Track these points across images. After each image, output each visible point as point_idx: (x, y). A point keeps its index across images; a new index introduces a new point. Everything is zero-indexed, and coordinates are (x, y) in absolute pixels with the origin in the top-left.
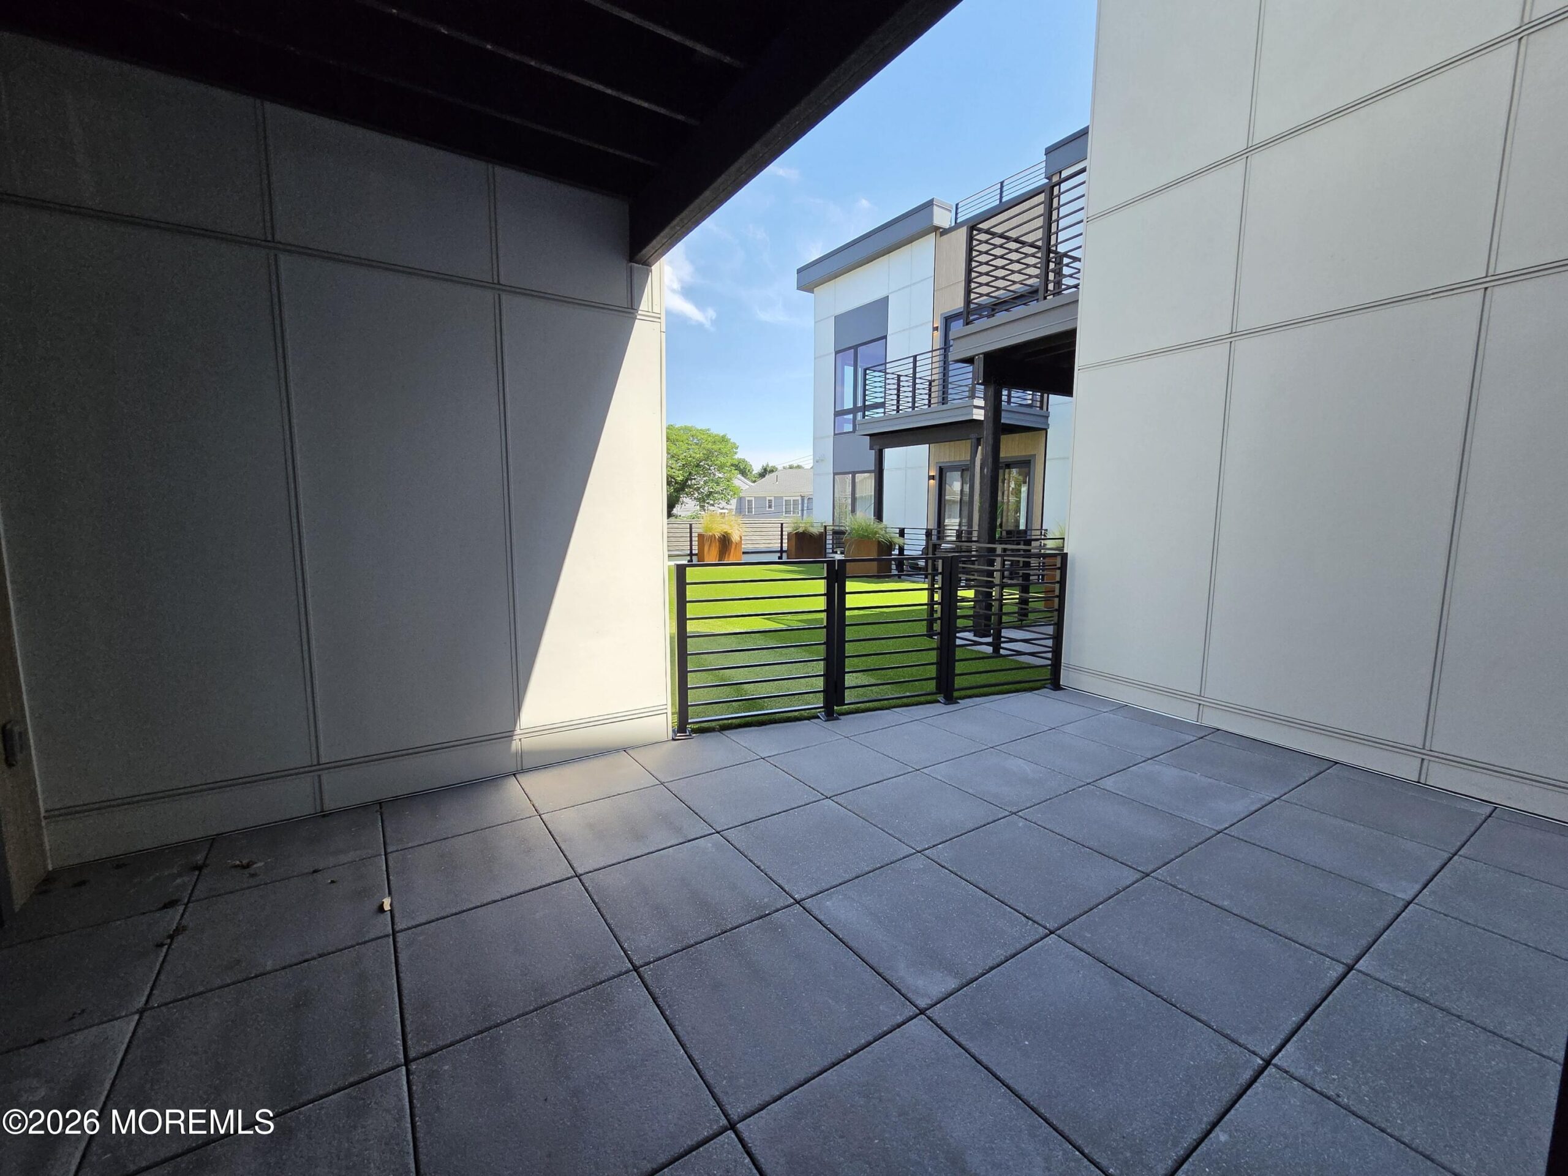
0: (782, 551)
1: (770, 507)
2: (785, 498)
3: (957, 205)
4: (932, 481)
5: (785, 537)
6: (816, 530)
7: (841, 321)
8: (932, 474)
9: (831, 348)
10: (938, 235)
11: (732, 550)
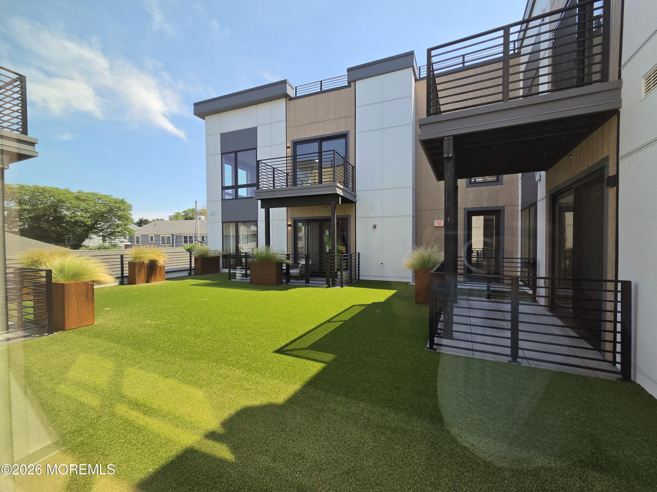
0: (191, 269)
1: (152, 240)
2: (161, 236)
3: (296, 87)
4: (289, 228)
5: (193, 260)
6: (212, 254)
7: (224, 137)
8: (289, 223)
9: (219, 152)
10: (288, 100)
11: (158, 272)
